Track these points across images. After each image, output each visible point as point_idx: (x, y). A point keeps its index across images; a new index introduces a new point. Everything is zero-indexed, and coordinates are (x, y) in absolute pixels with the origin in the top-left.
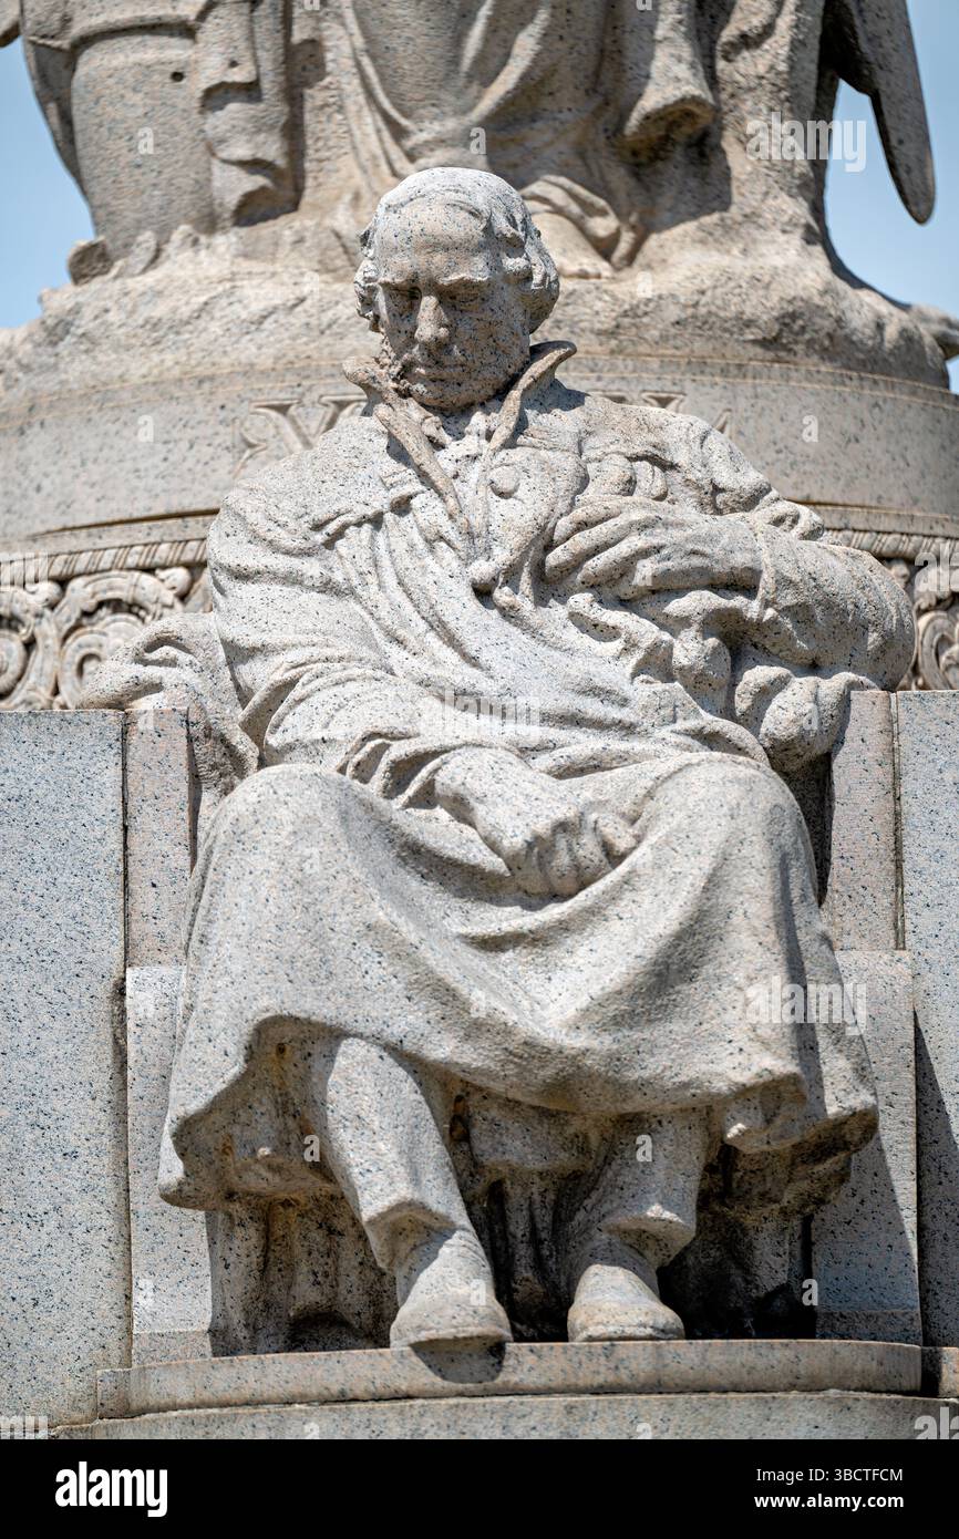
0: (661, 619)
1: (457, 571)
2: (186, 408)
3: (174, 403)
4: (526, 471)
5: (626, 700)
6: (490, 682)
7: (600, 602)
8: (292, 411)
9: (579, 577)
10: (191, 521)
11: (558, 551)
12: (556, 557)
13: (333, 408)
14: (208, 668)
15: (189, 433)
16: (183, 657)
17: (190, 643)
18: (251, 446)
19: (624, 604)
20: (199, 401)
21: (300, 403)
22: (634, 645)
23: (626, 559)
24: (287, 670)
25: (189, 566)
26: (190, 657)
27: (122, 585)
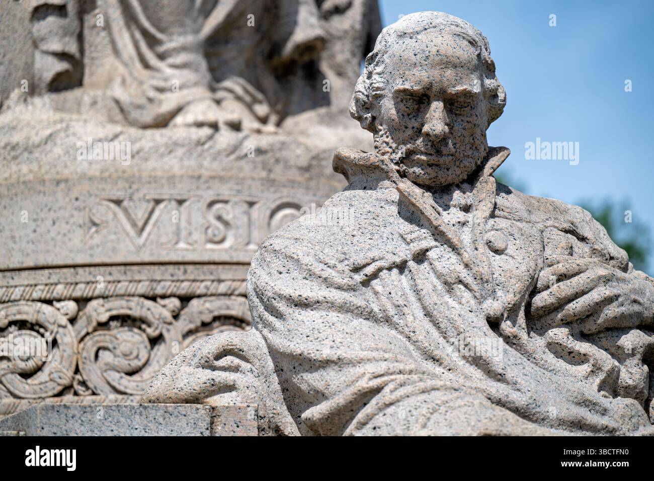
0: (613, 350)
1: (475, 308)
2: (51, 198)
3: (42, 195)
4: (512, 235)
5: (605, 410)
6: (519, 394)
7: (572, 335)
8: (125, 203)
9: (560, 316)
10: (80, 270)
12: (540, 300)
13: (152, 204)
14: (263, 374)
15: (53, 215)
16: (244, 365)
17: (249, 354)
18: (94, 224)
20: (59, 195)
21: (131, 199)
22: (599, 369)
23: (597, 304)
24: (370, 379)
25: (77, 300)
26: (249, 366)
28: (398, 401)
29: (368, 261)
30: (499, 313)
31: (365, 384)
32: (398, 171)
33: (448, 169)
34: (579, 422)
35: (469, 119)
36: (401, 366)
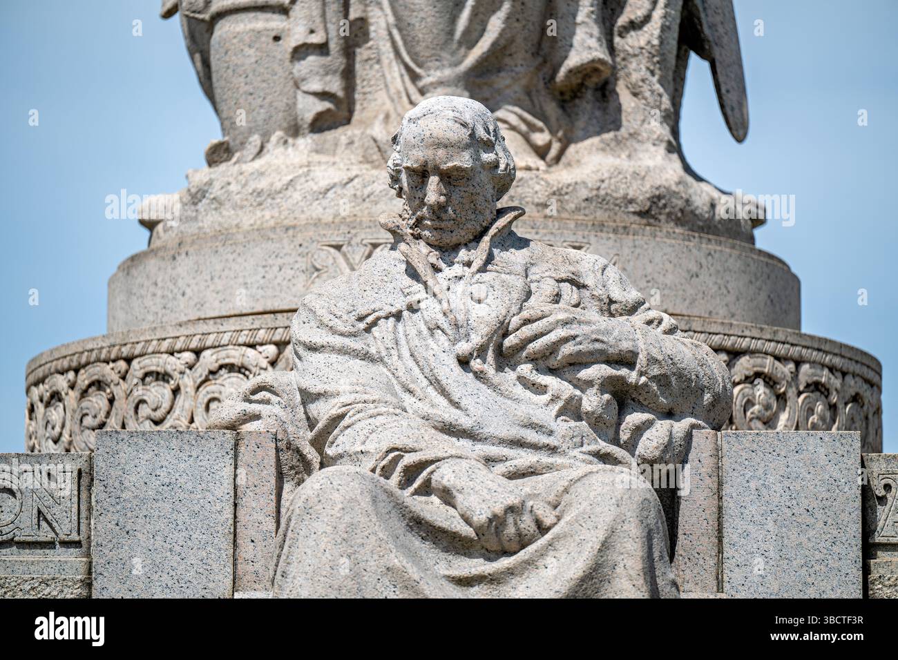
0: (575, 382)
1: (447, 349)
2: (278, 245)
3: (270, 242)
4: (492, 287)
5: (552, 432)
6: (467, 418)
7: (537, 370)
8: (344, 249)
9: (524, 354)
10: (279, 316)
11: (511, 337)
12: (509, 341)
13: (370, 247)
14: (290, 405)
15: (280, 261)
16: (274, 399)
17: (279, 390)
18: (317, 270)
19: (552, 371)
20: (286, 241)
21: (349, 244)
22: (558, 397)
23: (554, 343)
24: (340, 408)
25: (277, 344)
26: (279, 399)
27: (235, 355)
28: (353, 424)
29: (369, 312)
30: (467, 353)
31: (335, 411)
32: (412, 234)
33: (452, 232)
34: (519, 441)
35: (465, 189)
36: (366, 397)
